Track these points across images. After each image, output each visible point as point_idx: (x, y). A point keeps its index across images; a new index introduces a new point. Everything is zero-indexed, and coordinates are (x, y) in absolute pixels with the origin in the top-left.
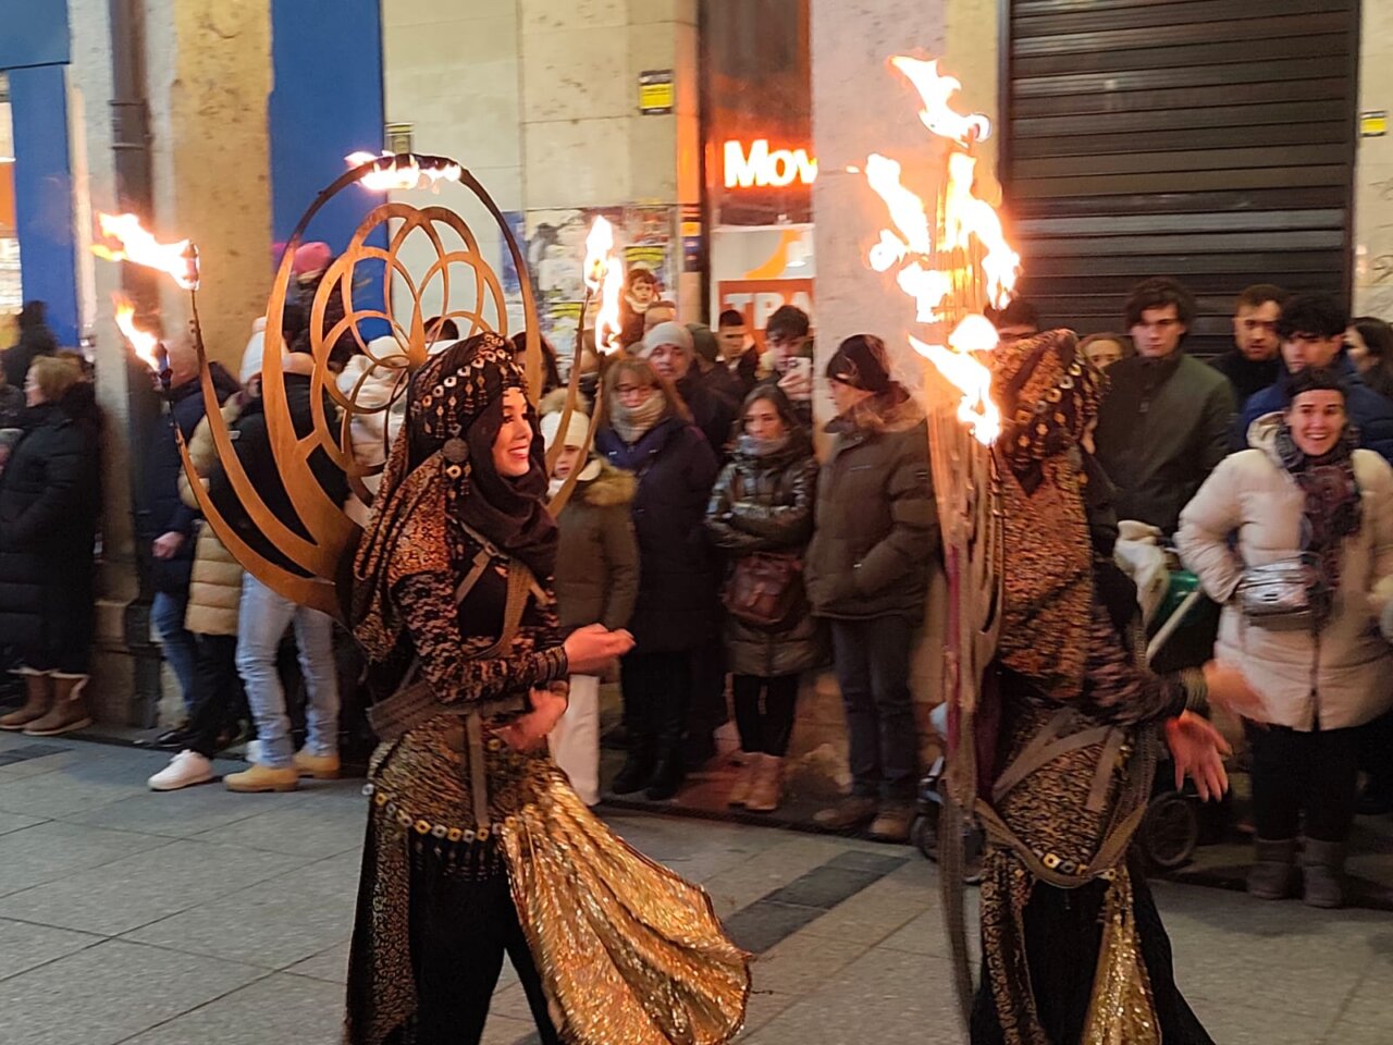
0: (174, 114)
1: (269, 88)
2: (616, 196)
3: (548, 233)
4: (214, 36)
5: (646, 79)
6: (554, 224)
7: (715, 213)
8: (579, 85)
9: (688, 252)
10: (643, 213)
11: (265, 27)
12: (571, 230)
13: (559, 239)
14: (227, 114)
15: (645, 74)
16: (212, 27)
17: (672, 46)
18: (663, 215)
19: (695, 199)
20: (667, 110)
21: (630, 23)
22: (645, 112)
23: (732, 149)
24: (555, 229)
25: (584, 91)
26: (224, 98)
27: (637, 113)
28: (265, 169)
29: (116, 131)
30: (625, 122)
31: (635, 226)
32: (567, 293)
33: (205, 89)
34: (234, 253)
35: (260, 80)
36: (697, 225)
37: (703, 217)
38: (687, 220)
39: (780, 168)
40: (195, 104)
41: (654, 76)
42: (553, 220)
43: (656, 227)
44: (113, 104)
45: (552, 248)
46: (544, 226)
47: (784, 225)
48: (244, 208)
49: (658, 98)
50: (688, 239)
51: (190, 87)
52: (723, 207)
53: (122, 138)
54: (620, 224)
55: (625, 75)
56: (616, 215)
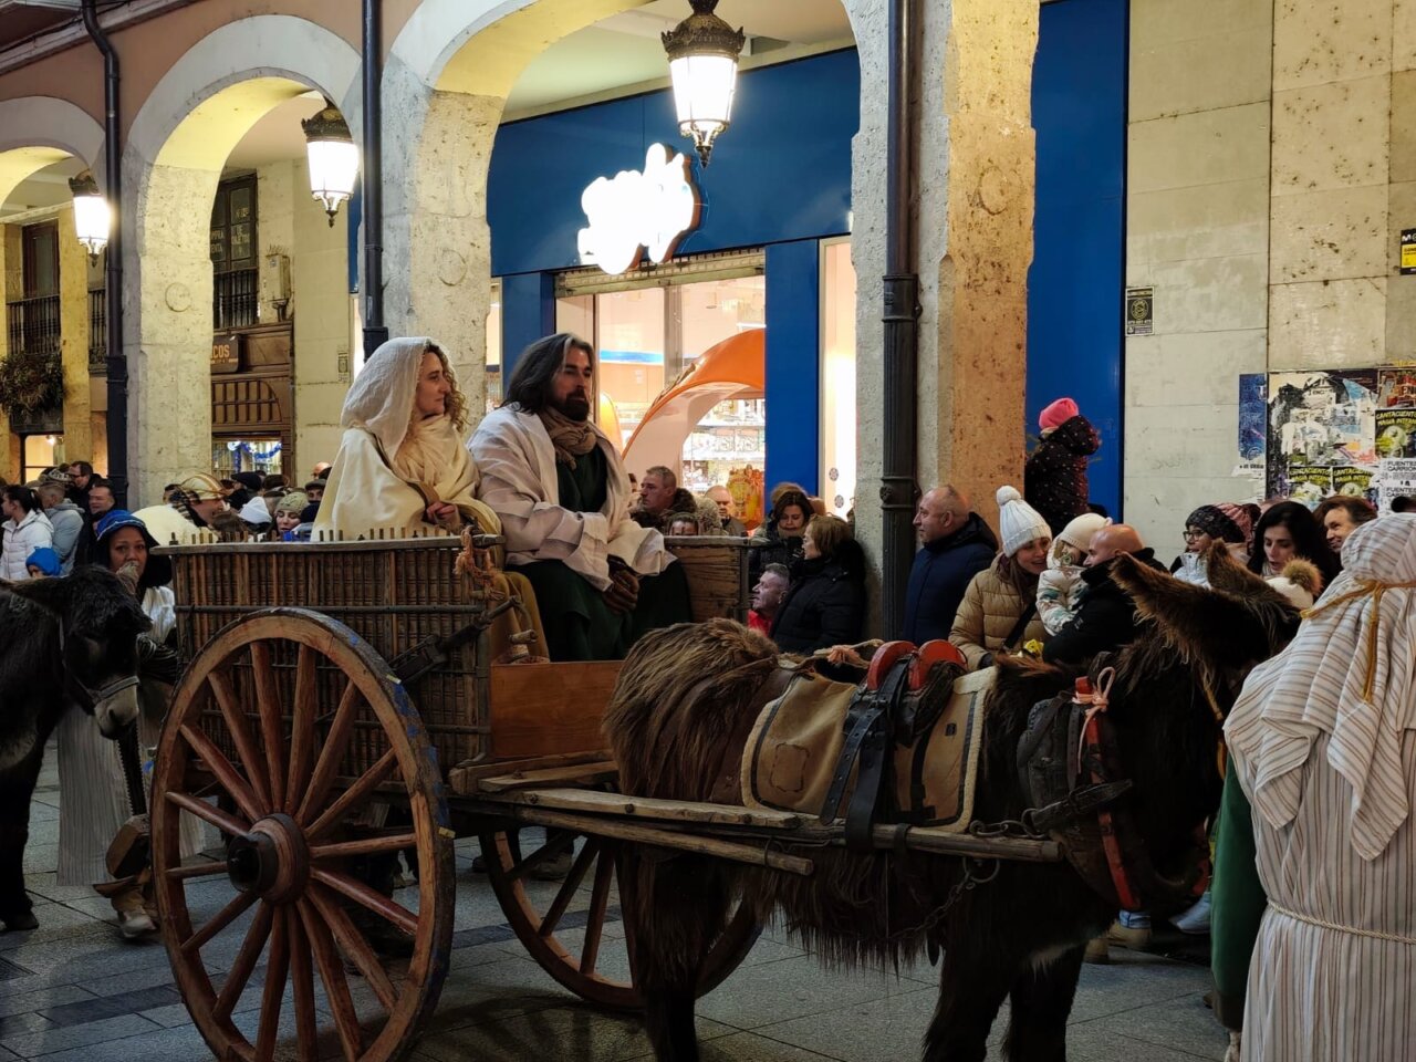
0: (941, 288)
1: (1030, 260)
2: (1370, 358)
3: (1292, 396)
4: (982, 213)
5: (1405, 239)
6: (1301, 387)
8: (1331, 245)
10: (1397, 376)
11: (1029, 202)
12: (1318, 392)
13: (1304, 402)
14: (990, 286)
15: (1405, 233)
16: (983, 206)
21: (1390, 182)
22: (1406, 271)
24: (1300, 392)
25: (1337, 251)
26: (989, 271)
27: (1397, 273)
28: (1023, 338)
29: (886, 304)
30: (1383, 282)
31: (1389, 390)
32: (1310, 457)
33: (971, 263)
34: (989, 418)
35: (1021, 252)
40: (962, 277)
42: (1298, 382)
43: (1411, 390)
44: (886, 279)
45: (1295, 411)
46: (1289, 388)
48: (1002, 375)
51: (958, 261)
53: (894, 311)
54: (1373, 387)
55: (1383, 235)
56: (1368, 377)
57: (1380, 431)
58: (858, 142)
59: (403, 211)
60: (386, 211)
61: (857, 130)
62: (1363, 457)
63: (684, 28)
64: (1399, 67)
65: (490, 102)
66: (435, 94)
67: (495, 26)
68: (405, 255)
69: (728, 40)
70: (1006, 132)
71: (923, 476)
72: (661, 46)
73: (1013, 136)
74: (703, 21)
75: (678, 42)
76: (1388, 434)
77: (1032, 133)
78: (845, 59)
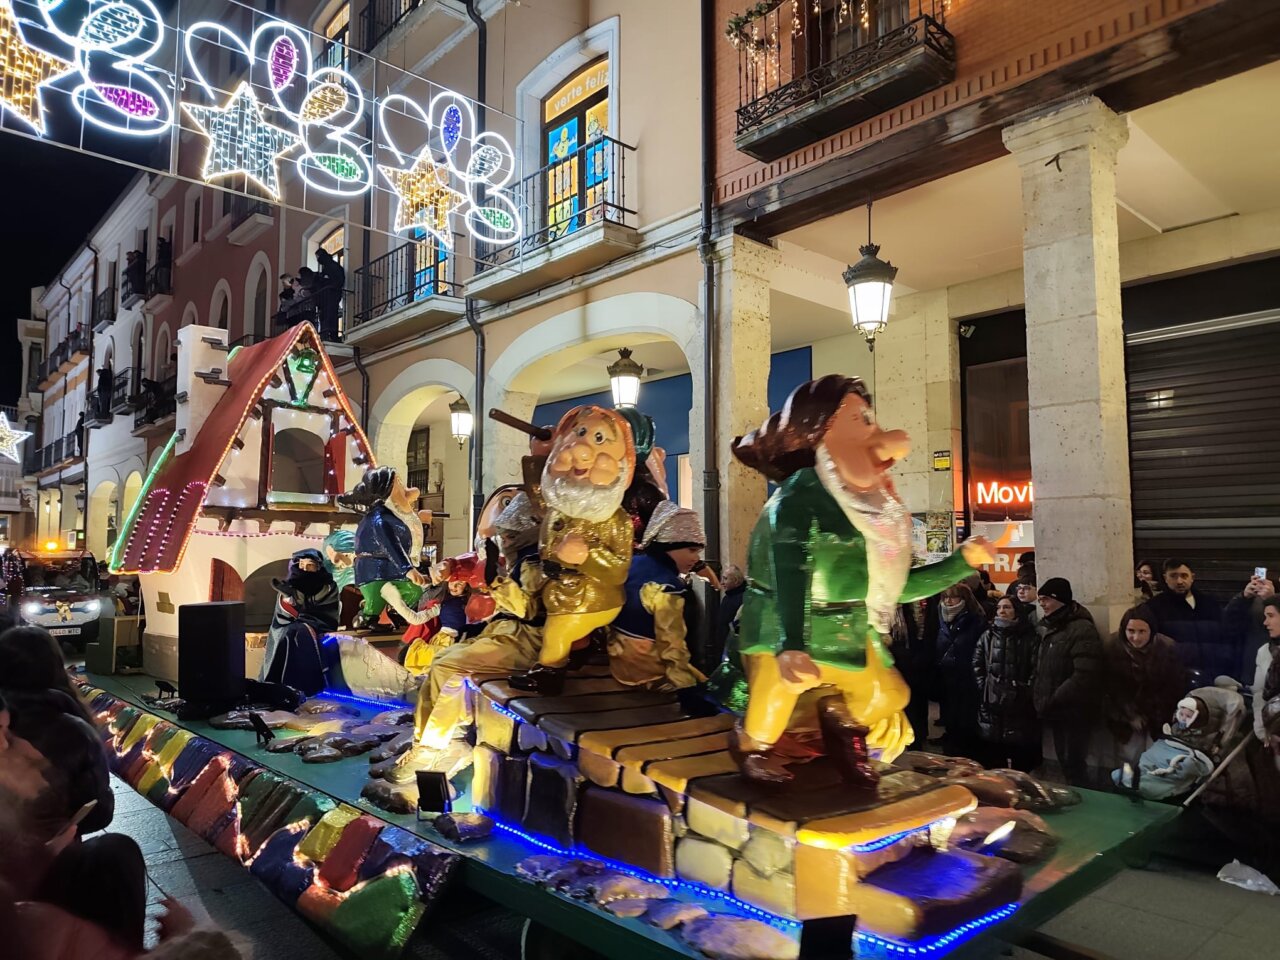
0: (730, 476)
2: (922, 508)
5: (937, 455)
7: (972, 515)
9: (958, 534)
10: (936, 516)
15: (936, 453)
17: (950, 440)
18: (948, 516)
19: (962, 510)
20: (948, 469)
21: (928, 430)
22: (937, 470)
23: (981, 486)
27: (933, 470)
29: (705, 483)
30: (927, 475)
31: (932, 522)
36: (962, 522)
37: (966, 519)
38: (958, 519)
39: (1006, 495)
40: (739, 472)
41: (941, 454)
43: (942, 522)
44: (704, 472)
47: (1008, 522)
49: (943, 463)
50: (958, 528)
52: (976, 513)
53: (708, 486)
54: (925, 521)
55: (926, 454)
56: (922, 516)
57: (929, 540)
58: (691, 413)
59: (493, 443)
60: (484, 443)
61: (691, 407)
62: (921, 552)
63: (616, 364)
64: (930, 381)
65: (532, 396)
66: (508, 392)
67: (535, 363)
68: (492, 463)
69: (636, 370)
70: (757, 409)
71: (723, 560)
72: (607, 372)
73: (760, 411)
74: (625, 361)
75: (614, 371)
76: (932, 542)
77: (769, 409)
78: (686, 378)
